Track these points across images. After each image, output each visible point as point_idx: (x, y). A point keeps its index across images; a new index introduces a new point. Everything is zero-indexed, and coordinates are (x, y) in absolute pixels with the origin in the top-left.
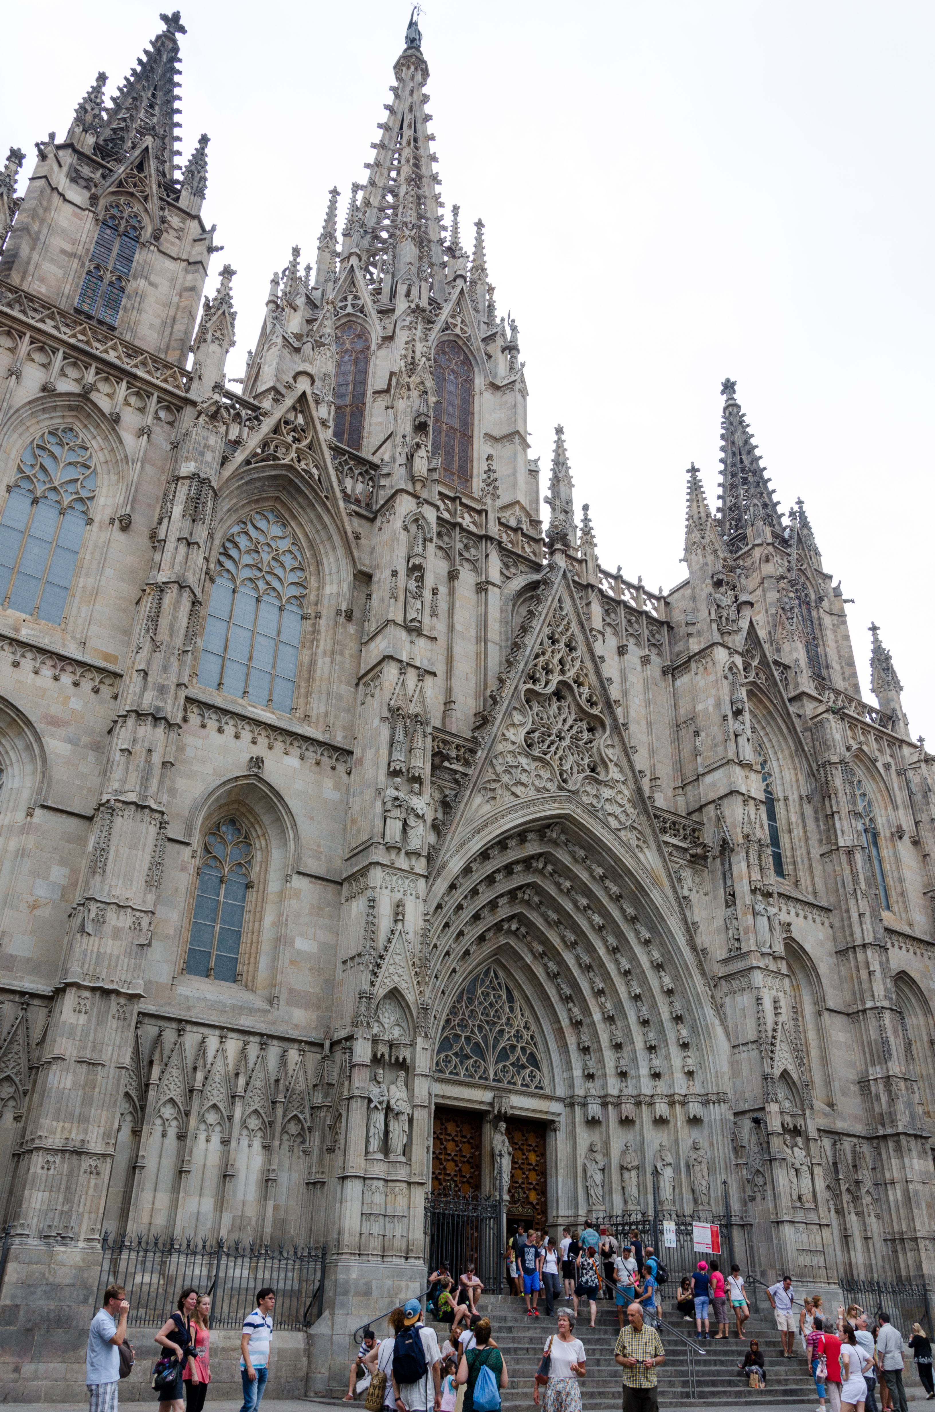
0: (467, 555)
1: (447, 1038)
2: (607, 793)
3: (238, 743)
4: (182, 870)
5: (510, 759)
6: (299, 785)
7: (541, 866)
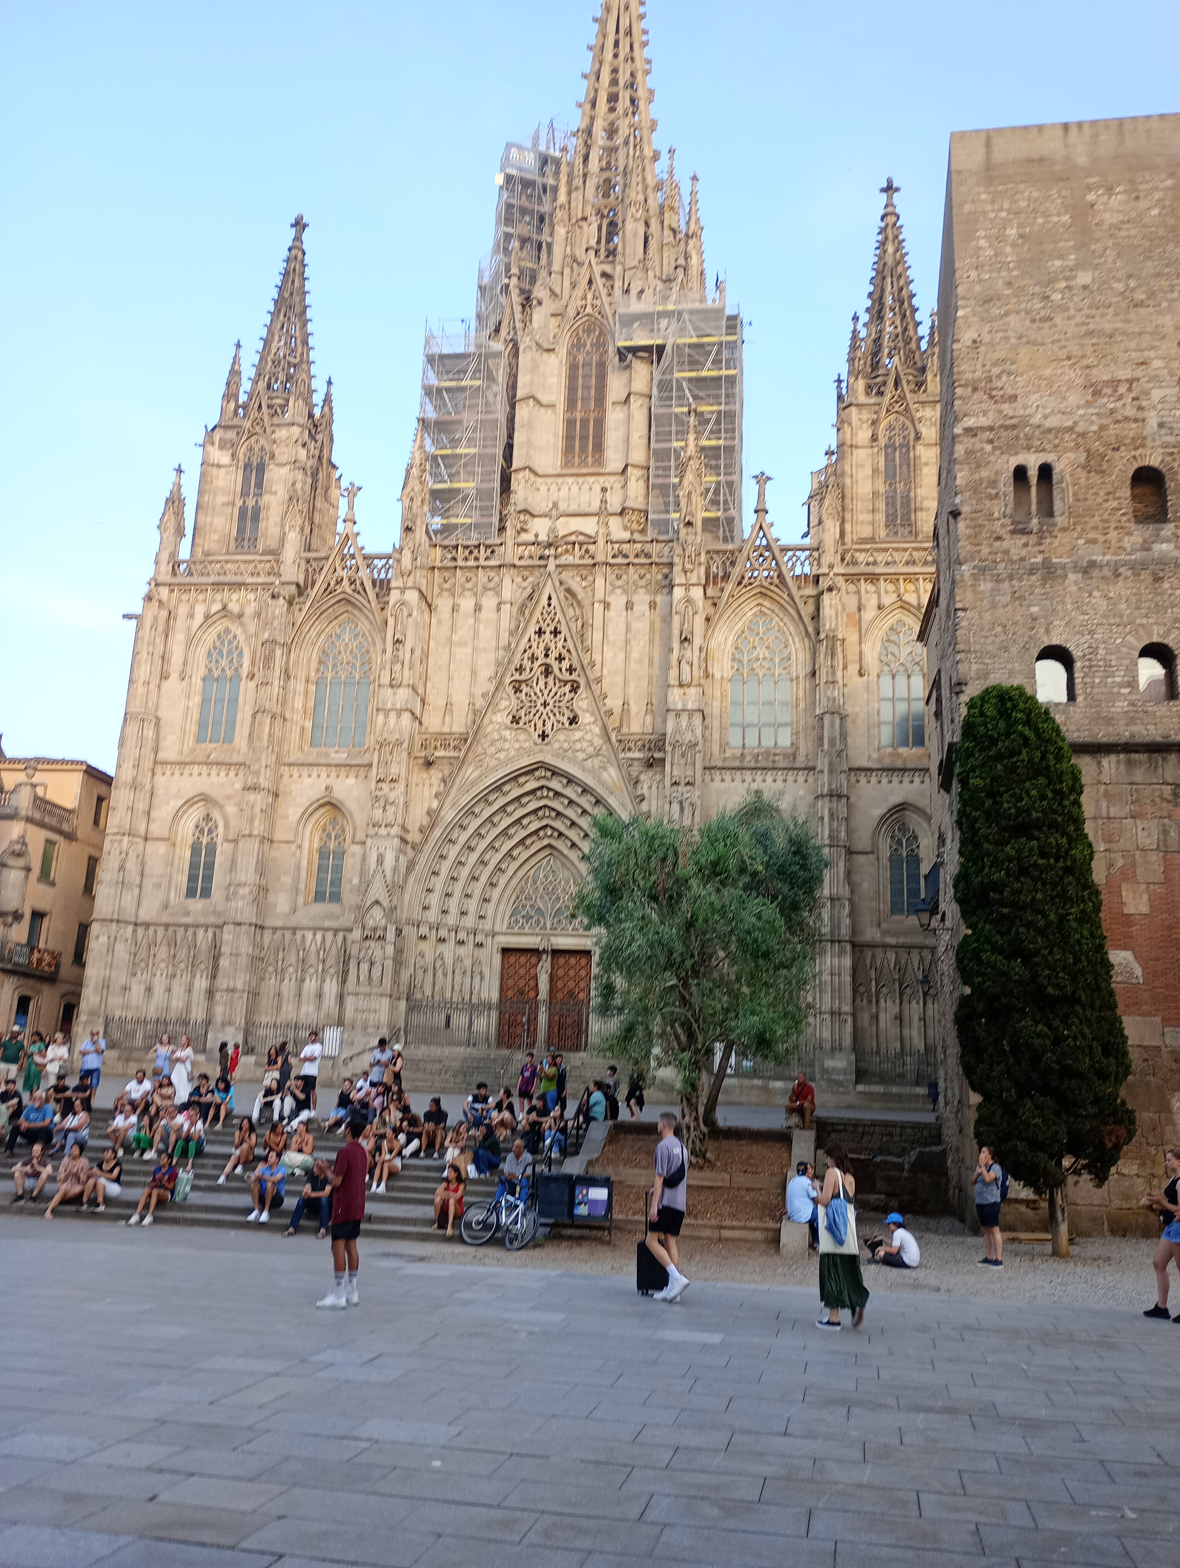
0: (491, 585)
2: (578, 735)
3: (319, 779)
4: (293, 856)
5: (496, 736)
6: (355, 794)
7: (545, 793)
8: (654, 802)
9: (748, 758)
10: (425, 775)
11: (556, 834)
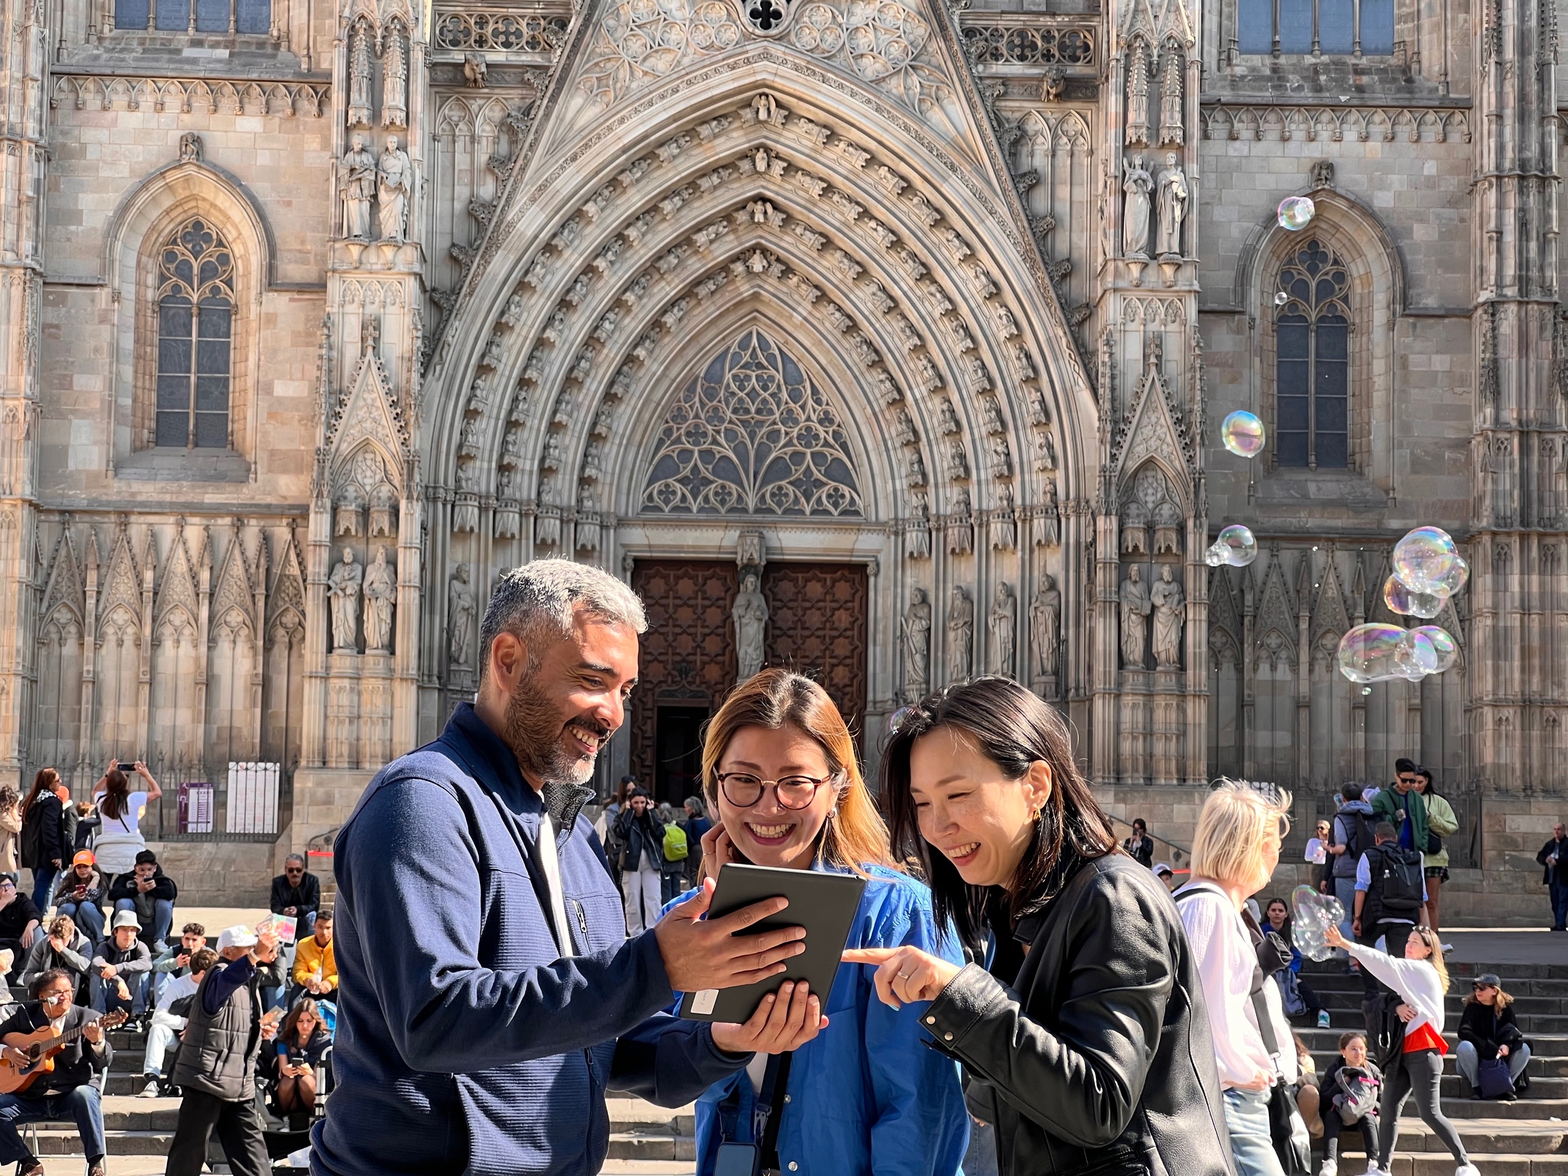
1: (667, 457)
3: (163, 118)
4: (102, 321)
6: (263, 159)
7: (761, 166)
8: (1063, 192)
9: (1294, 80)
10: (456, 114)
11: (777, 269)
